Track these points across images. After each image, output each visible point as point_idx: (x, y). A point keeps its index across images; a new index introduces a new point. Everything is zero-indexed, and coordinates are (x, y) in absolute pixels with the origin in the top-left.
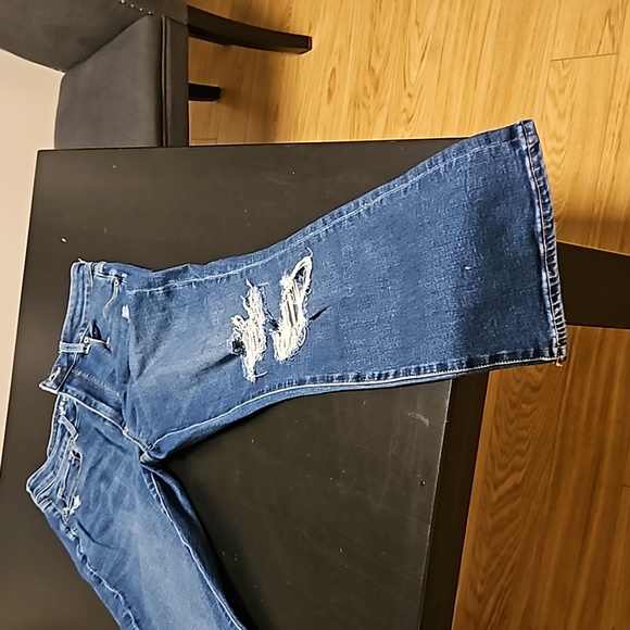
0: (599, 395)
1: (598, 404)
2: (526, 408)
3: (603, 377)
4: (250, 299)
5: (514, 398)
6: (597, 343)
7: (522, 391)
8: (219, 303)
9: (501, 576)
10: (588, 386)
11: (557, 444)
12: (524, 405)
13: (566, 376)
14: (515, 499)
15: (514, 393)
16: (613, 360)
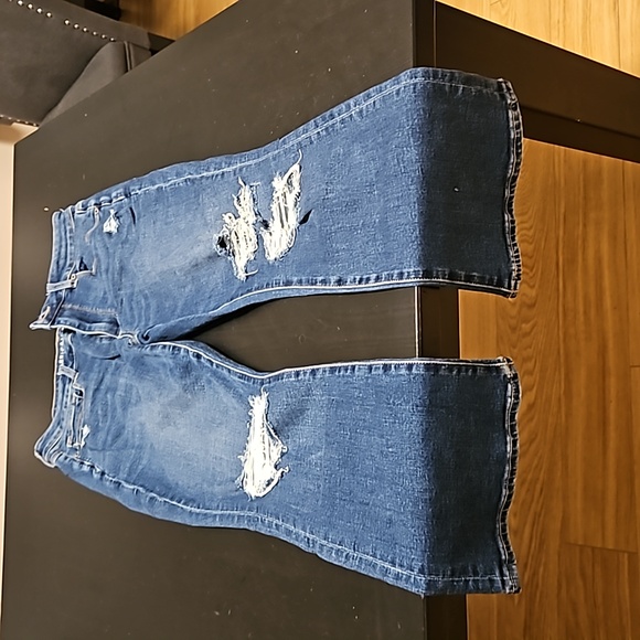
0: (592, 289)
1: (592, 297)
2: (526, 327)
3: (592, 272)
4: (241, 198)
5: (513, 322)
6: (580, 242)
7: (519, 312)
8: (214, 200)
9: (532, 501)
10: (580, 284)
11: (562, 351)
12: (524, 325)
13: (558, 283)
14: (531, 419)
15: (512, 318)
16: (598, 252)
